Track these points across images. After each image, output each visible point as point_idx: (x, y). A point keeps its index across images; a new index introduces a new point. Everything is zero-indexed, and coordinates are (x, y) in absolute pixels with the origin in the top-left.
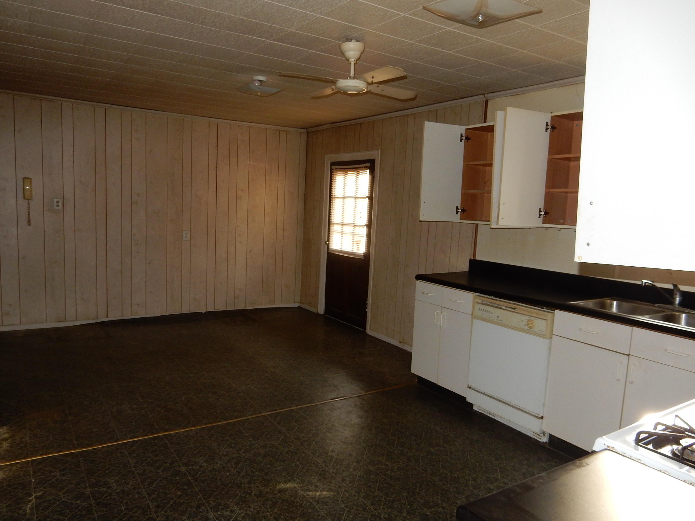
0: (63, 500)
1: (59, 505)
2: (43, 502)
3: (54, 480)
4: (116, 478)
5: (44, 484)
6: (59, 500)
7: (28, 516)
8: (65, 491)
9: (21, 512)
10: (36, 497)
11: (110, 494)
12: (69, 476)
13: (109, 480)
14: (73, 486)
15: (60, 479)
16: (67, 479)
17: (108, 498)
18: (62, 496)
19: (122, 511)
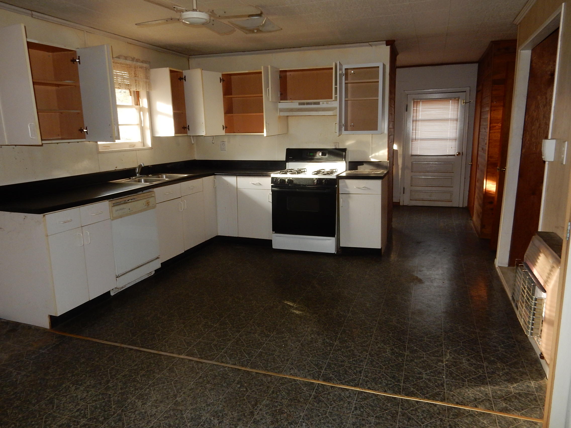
0: (425, 353)
1: (428, 351)
2: (438, 357)
3: (428, 372)
4: (384, 355)
5: (436, 371)
6: (427, 354)
7: (448, 351)
8: (422, 359)
9: (453, 356)
10: (442, 362)
11: (394, 345)
12: (416, 370)
13: (389, 355)
14: (415, 360)
15: (423, 370)
16: (418, 368)
17: (396, 343)
18: (425, 356)
19: (392, 333)
